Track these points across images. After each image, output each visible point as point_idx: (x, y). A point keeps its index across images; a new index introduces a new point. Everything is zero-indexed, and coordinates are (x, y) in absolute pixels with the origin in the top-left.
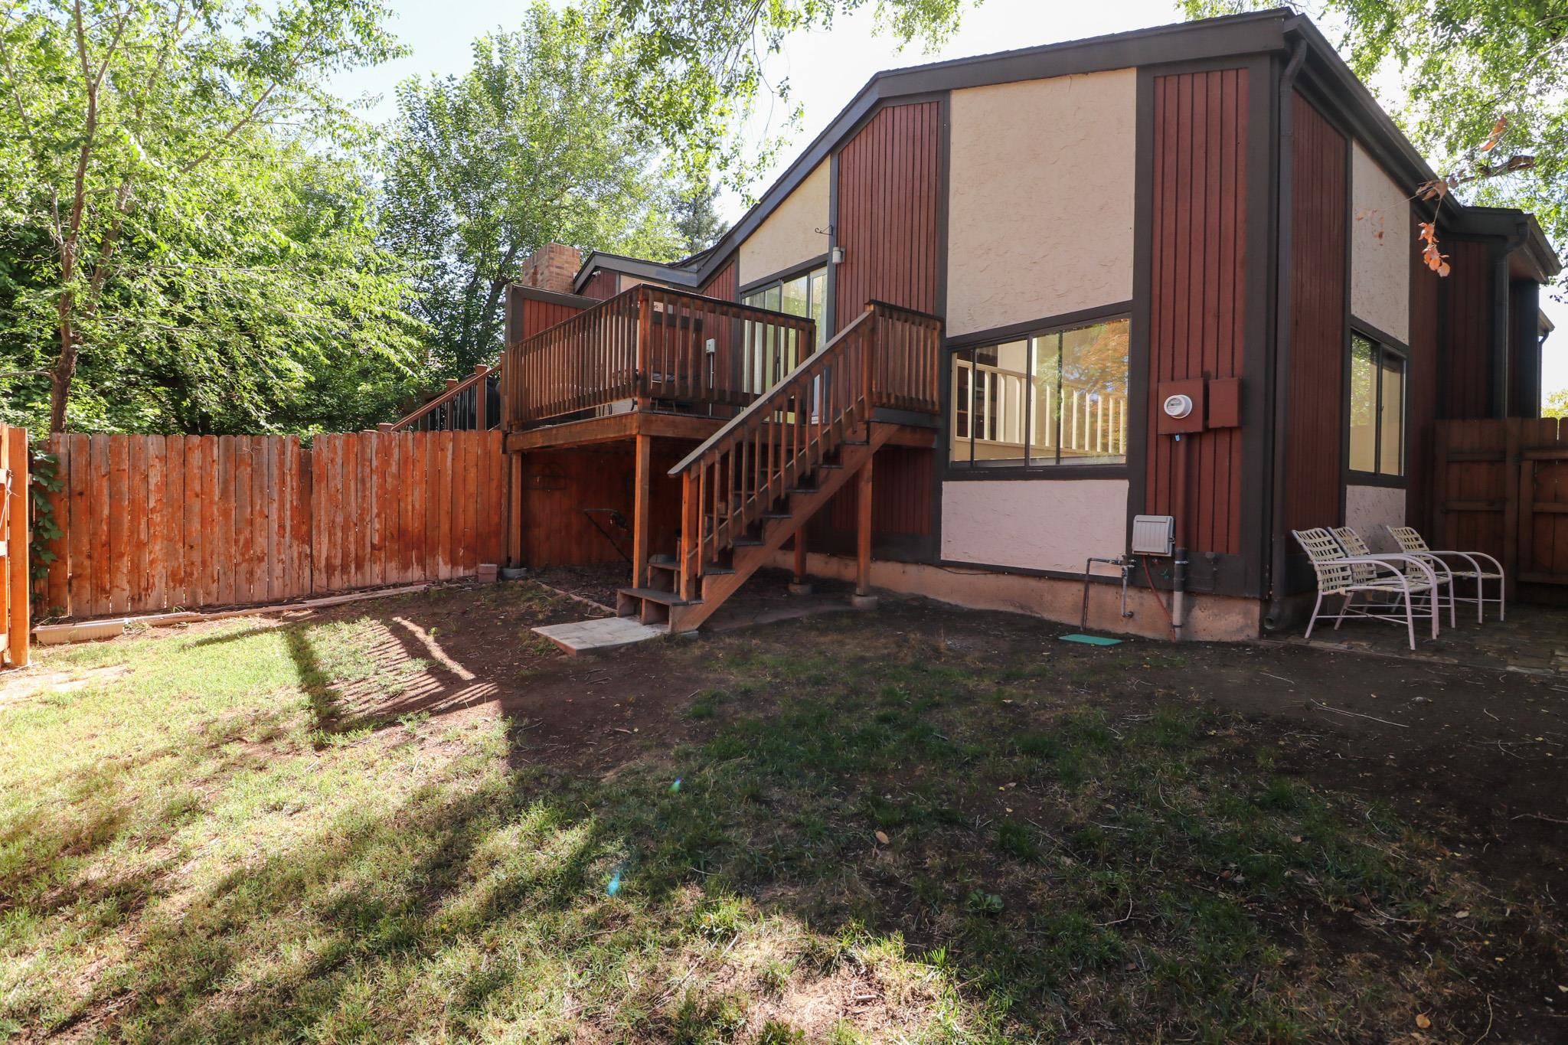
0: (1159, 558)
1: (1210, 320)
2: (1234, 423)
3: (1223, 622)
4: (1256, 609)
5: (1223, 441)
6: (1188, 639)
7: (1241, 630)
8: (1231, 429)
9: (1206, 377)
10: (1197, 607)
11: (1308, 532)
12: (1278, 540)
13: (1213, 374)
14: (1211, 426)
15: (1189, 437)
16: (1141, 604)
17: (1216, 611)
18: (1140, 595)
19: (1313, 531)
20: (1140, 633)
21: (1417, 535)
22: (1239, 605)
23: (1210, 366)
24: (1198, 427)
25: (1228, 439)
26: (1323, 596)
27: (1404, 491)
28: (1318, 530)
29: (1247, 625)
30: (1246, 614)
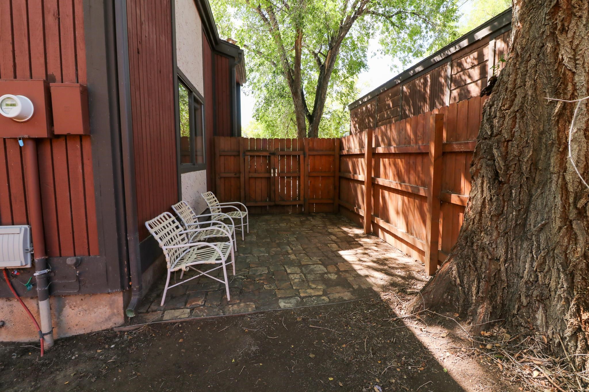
0: (19, 269)
1: (50, 20)
2: (79, 129)
3: (93, 315)
4: (119, 299)
5: (74, 148)
6: (63, 336)
7: (109, 319)
8: (81, 137)
9: (48, 81)
10: (67, 306)
11: (158, 218)
12: (133, 238)
13: (58, 77)
14: (57, 132)
15: (38, 142)
16: (12, 312)
17: (85, 307)
18: (9, 303)
19: (161, 216)
20: (15, 339)
21: (214, 195)
22: (105, 299)
23: (54, 70)
24: (42, 132)
25: (78, 146)
26: (172, 273)
27: (206, 170)
28: (165, 214)
29: (113, 314)
30: (111, 305)
